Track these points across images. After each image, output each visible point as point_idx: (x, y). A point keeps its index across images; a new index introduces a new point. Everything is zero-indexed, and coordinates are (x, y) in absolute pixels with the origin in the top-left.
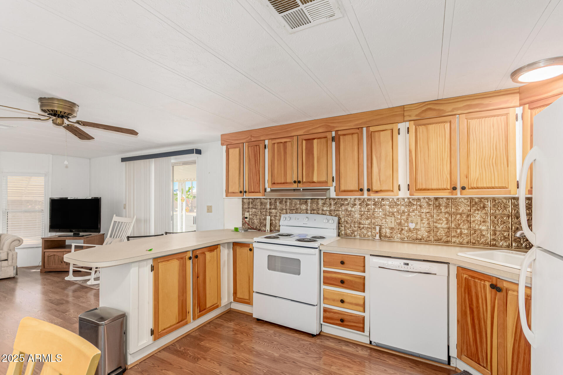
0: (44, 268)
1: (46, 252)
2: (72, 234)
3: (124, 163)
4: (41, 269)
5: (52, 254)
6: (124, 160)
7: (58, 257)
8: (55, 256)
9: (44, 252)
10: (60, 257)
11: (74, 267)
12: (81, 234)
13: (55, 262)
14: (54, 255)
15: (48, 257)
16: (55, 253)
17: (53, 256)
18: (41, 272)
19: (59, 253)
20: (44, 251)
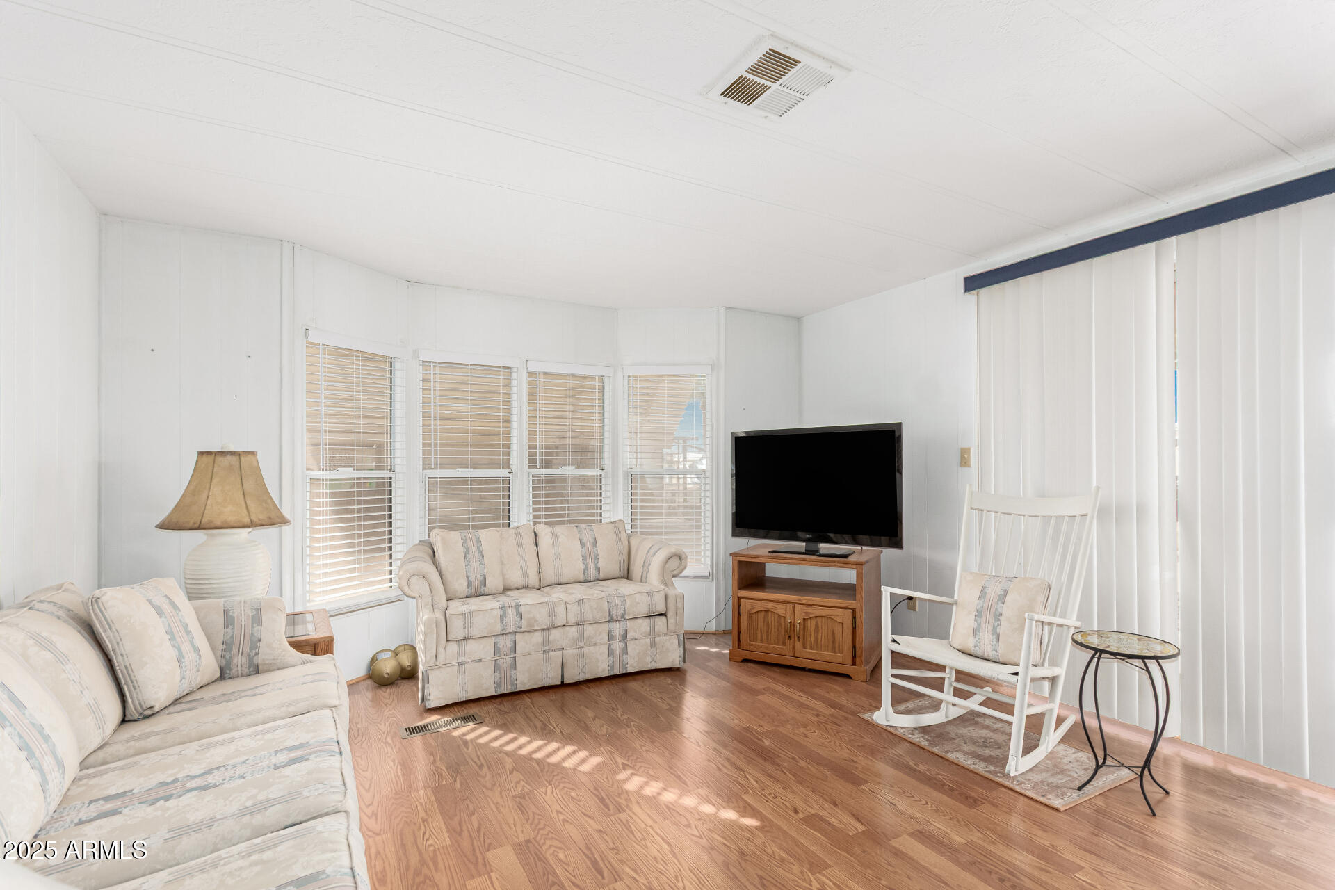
0: (739, 647)
1: (743, 598)
2: (801, 545)
3: (972, 296)
4: (730, 650)
5: (760, 606)
6: (974, 283)
7: (776, 616)
8: (770, 613)
9: (739, 598)
10: (782, 620)
11: (893, 676)
12: (825, 547)
13: (768, 632)
14: (766, 611)
15: (750, 614)
16: (769, 606)
17: (763, 613)
18: (732, 657)
19: (781, 606)
20: (739, 595)
